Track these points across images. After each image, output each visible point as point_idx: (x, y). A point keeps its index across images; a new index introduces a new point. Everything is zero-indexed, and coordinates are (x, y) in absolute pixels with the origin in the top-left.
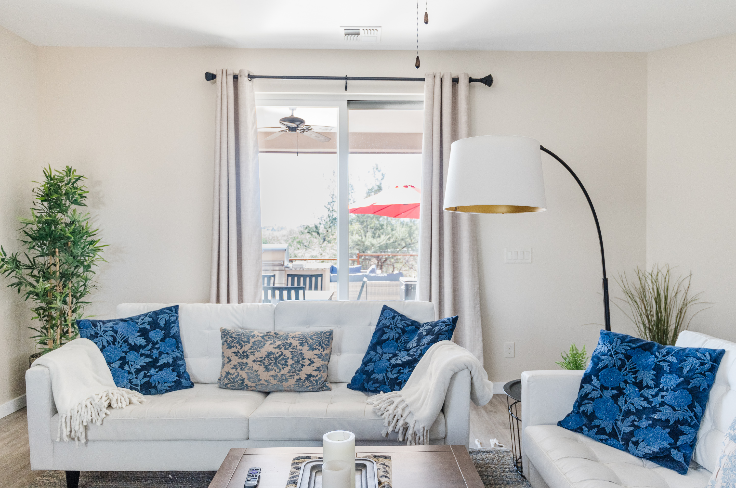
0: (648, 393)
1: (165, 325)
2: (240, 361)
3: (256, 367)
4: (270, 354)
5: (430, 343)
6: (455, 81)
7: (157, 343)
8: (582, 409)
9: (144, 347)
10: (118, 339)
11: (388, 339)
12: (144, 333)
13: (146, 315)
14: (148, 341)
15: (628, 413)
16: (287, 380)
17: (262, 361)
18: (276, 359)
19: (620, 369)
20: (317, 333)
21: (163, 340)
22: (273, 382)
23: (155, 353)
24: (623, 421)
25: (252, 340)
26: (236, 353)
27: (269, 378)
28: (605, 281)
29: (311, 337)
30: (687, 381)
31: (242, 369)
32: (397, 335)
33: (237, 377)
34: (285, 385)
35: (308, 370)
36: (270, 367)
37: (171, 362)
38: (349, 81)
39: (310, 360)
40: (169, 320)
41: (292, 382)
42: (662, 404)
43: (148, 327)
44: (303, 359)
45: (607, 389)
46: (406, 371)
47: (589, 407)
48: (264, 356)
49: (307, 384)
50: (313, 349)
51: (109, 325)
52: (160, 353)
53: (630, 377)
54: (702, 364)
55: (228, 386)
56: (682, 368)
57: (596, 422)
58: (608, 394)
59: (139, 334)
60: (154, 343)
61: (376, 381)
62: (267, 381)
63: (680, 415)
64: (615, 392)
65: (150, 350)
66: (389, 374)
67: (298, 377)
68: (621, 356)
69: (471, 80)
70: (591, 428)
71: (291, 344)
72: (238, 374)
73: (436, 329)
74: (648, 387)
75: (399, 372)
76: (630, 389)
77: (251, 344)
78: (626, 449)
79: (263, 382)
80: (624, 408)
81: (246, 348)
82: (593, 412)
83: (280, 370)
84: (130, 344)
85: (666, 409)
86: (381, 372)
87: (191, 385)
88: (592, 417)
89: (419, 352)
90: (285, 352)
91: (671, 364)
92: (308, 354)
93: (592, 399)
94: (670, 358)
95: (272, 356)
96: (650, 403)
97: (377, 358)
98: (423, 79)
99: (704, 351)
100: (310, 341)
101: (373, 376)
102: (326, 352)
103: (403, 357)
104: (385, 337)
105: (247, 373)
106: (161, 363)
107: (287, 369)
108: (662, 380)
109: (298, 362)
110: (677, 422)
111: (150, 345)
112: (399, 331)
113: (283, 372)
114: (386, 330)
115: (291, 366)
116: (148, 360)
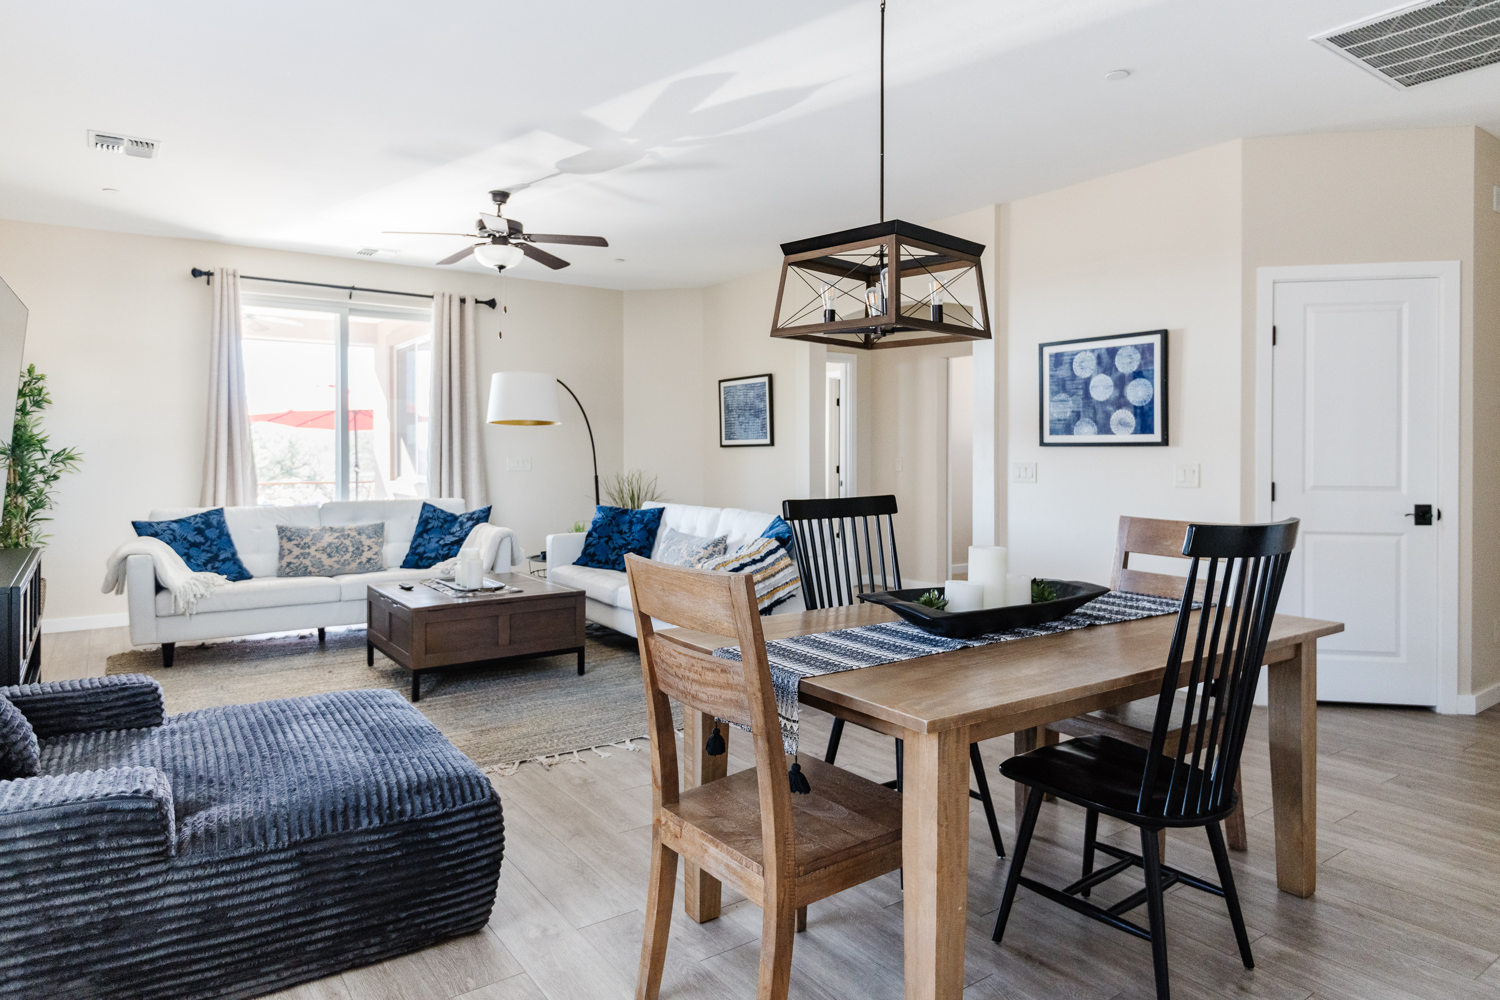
0: (625, 536)
1: (218, 524)
2: (302, 551)
3: (318, 555)
4: (330, 545)
5: (472, 526)
6: (463, 301)
7: (214, 540)
8: (587, 552)
9: (203, 544)
10: (178, 537)
11: (433, 527)
12: (199, 531)
13: (196, 516)
14: (207, 539)
15: (614, 549)
16: (349, 564)
17: (324, 550)
18: (337, 547)
19: (609, 525)
20: (372, 526)
21: (219, 537)
22: (336, 566)
23: (214, 548)
24: (611, 554)
25: (311, 534)
26: (297, 545)
27: (331, 564)
28: (596, 477)
29: (367, 528)
30: (646, 526)
31: (304, 558)
32: (440, 524)
33: (300, 565)
34: (347, 568)
35: (367, 555)
36: (333, 554)
37: (230, 556)
38: (354, 292)
39: (369, 546)
40: (220, 521)
41: (354, 565)
42: (633, 540)
43: (203, 526)
44: (363, 546)
45: (602, 538)
46: (455, 547)
47: (591, 550)
48: (326, 546)
49: (368, 566)
50: (371, 538)
51: (163, 525)
52: (219, 550)
53: (615, 529)
54: (654, 516)
55: (291, 574)
56: (643, 520)
57: (596, 558)
58: (602, 541)
59: (195, 533)
60: (213, 541)
61: (429, 558)
62: (330, 566)
63: (642, 544)
64: (606, 539)
65: (210, 546)
66: (440, 552)
67: (359, 561)
68: (610, 518)
69: (477, 302)
70: (592, 561)
71: (349, 535)
72: (301, 563)
73: (475, 516)
74: (625, 533)
75: (449, 549)
76: (615, 536)
77: (311, 537)
78: (614, 569)
79: (326, 567)
80: (612, 546)
81: (307, 540)
82: (594, 553)
83: (342, 556)
84: (189, 541)
85: (635, 542)
86: (432, 551)
87: (250, 577)
88: (594, 554)
89: (464, 533)
90: (345, 541)
91: (638, 518)
92: (366, 542)
93: (594, 545)
94: (637, 516)
95: (333, 545)
96: (626, 540)
97: (426, 542)
98: (432, 297)
99: (654, 510)
100: (367, 532)
101: (426, 555)
102: (381, 540)
103: (449, 539)
104: (429, 526)
105: (311, 561)
106: (222, 557)
107: (349, 555)
108: (633, 528)
109: (358, 549)
110: (640, 548)
111: (209, 543)
112: (442, 521)
113: (345, 557)
114: (430, 521)
115: (353, 552)
116: (209, 555)
